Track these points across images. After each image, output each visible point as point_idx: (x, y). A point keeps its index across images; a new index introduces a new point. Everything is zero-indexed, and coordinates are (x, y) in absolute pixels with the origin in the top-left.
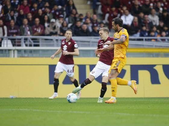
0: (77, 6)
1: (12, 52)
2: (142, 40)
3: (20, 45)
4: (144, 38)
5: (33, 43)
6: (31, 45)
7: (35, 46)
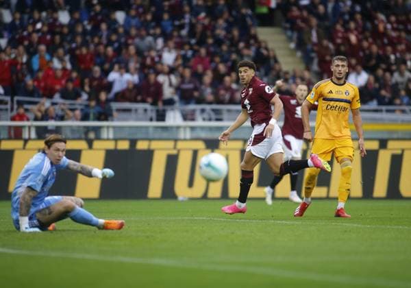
0: (280, 59)
1: (182, 130)
2: (381, 111)
3: (193, 120)
4: (384, 108)
5: (213, 116)
6: (210, 120)
7: (218, 120)
